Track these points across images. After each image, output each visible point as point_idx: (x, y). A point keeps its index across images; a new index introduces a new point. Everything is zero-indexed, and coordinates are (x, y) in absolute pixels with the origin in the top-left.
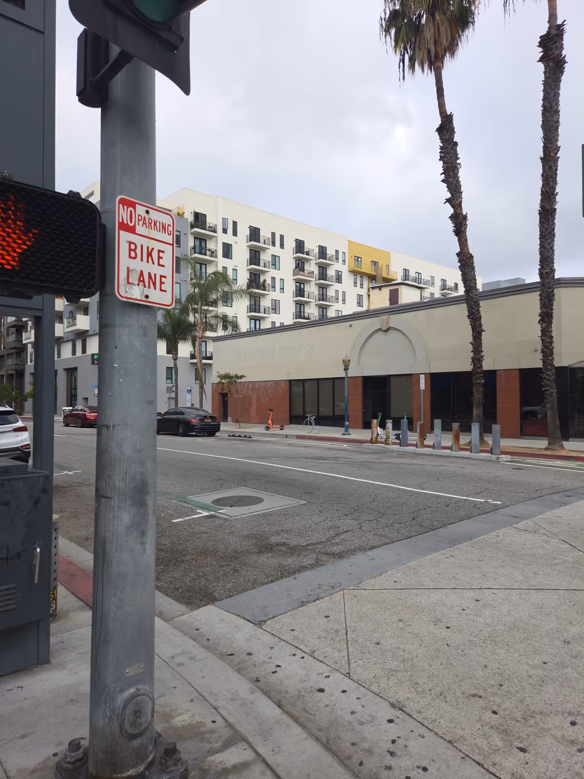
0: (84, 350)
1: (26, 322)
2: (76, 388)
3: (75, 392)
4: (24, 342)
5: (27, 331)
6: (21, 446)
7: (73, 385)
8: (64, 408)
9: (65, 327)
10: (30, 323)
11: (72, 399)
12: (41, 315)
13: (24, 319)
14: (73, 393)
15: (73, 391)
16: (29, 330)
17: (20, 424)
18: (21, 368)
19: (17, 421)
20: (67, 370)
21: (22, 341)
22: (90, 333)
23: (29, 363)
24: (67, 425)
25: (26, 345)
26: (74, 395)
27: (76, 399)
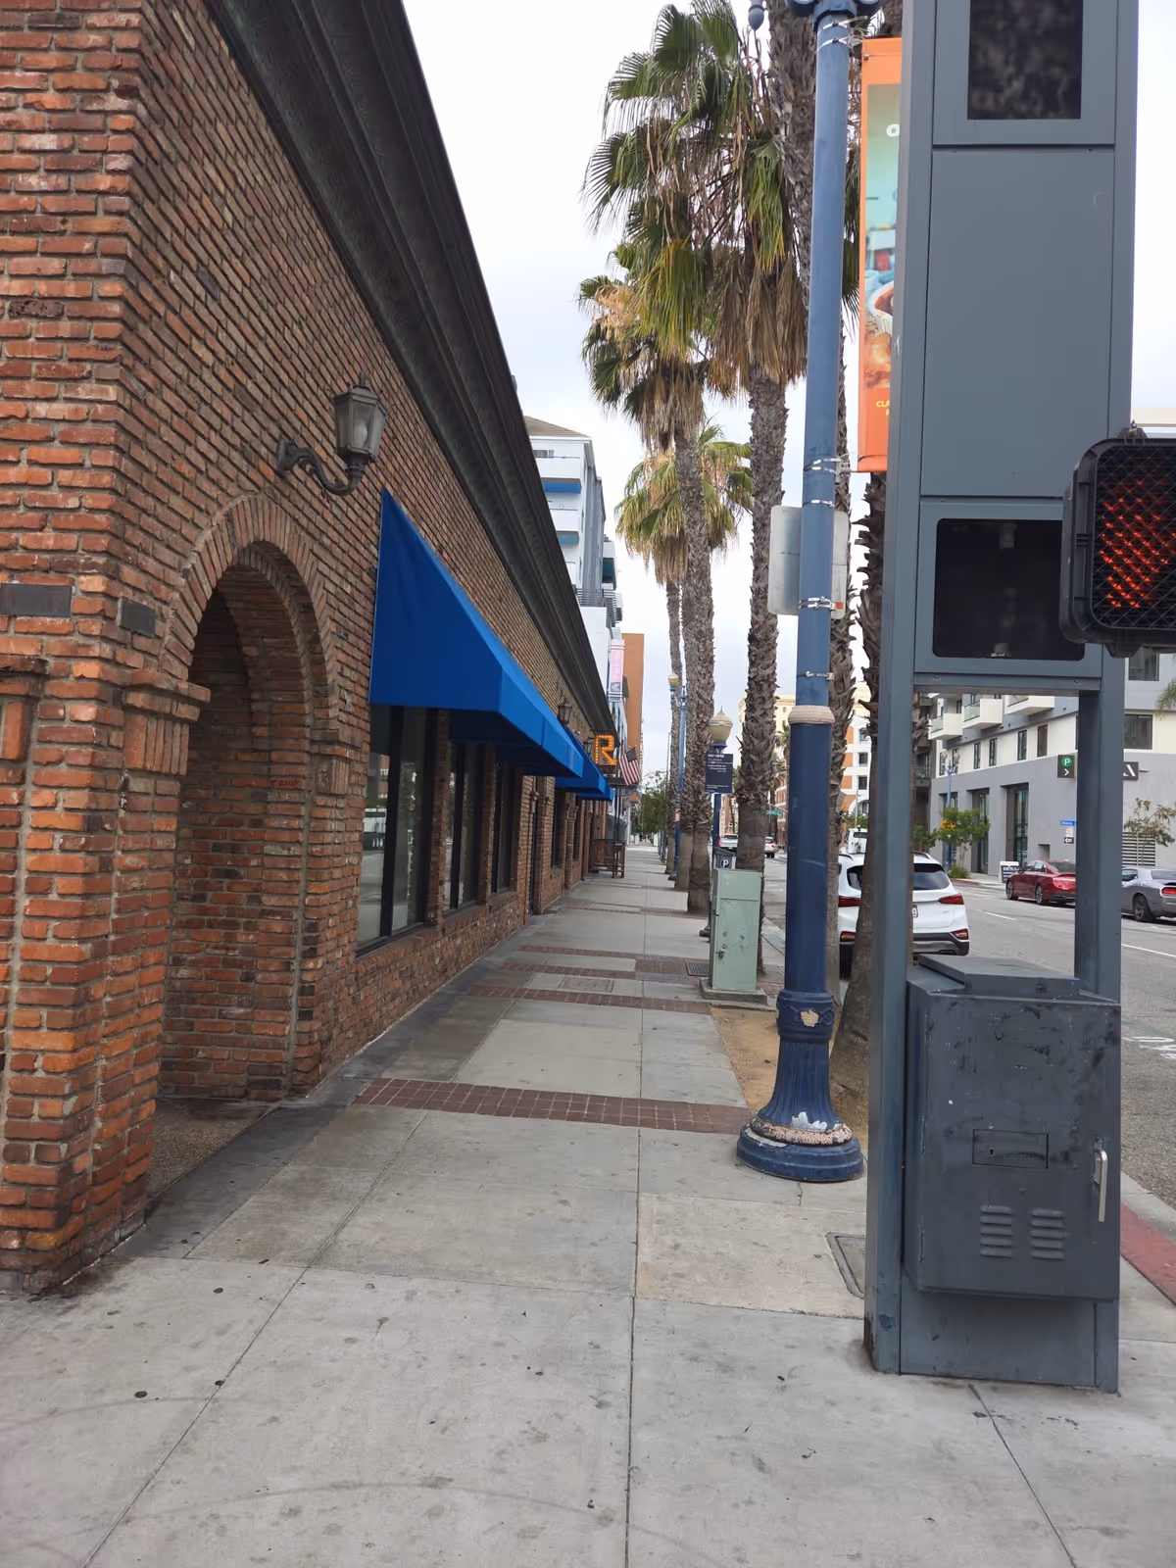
0: (1042, 749)
1: (934, 701)
2: (1024, 824)
3: (1023, 832)
4: (931, 737)
5: (935, 717)
6: (954, 933)
7: (1020, 817)
8: (1003, 863)
9: (1007, 704)
10: (941, 702)
11: (1017, 845)
12: (1097, 689)
13: (931, 695)
14: (1019, 835)
15: (1019, 830)
16: (939, 714)
17: (951, 890)
18: (925, 784)
19: (946, 885)
20: (1008, 788)
21: (927, 735)
22: (1055, 714)
23: (938, 776)
24: (1014, 898)
25: (932, 743)
26: (1021, 838)
27: (1024, 847)
